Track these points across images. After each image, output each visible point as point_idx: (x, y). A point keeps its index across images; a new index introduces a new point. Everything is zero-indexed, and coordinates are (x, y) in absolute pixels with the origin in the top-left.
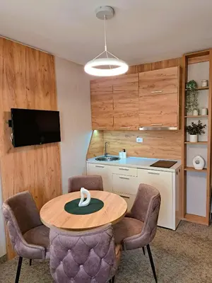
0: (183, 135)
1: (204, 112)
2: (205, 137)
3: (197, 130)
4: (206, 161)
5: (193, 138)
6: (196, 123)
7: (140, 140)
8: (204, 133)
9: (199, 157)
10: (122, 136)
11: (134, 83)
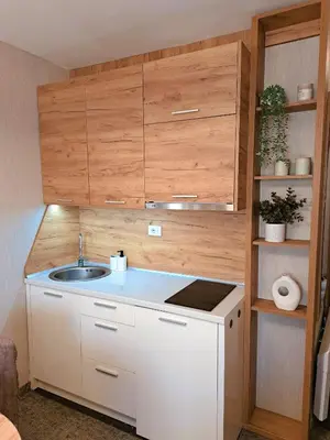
0: (249, 224)
1: (301, 168)
2: (304, 230)
3: (283, 211)
4: (306, 288)
5: (273, 232)
6: (282, 193)
7: (155, 230)
8: (301, 219)
9: (286, 278)
10: (117, 221)
11: (133, 90)
